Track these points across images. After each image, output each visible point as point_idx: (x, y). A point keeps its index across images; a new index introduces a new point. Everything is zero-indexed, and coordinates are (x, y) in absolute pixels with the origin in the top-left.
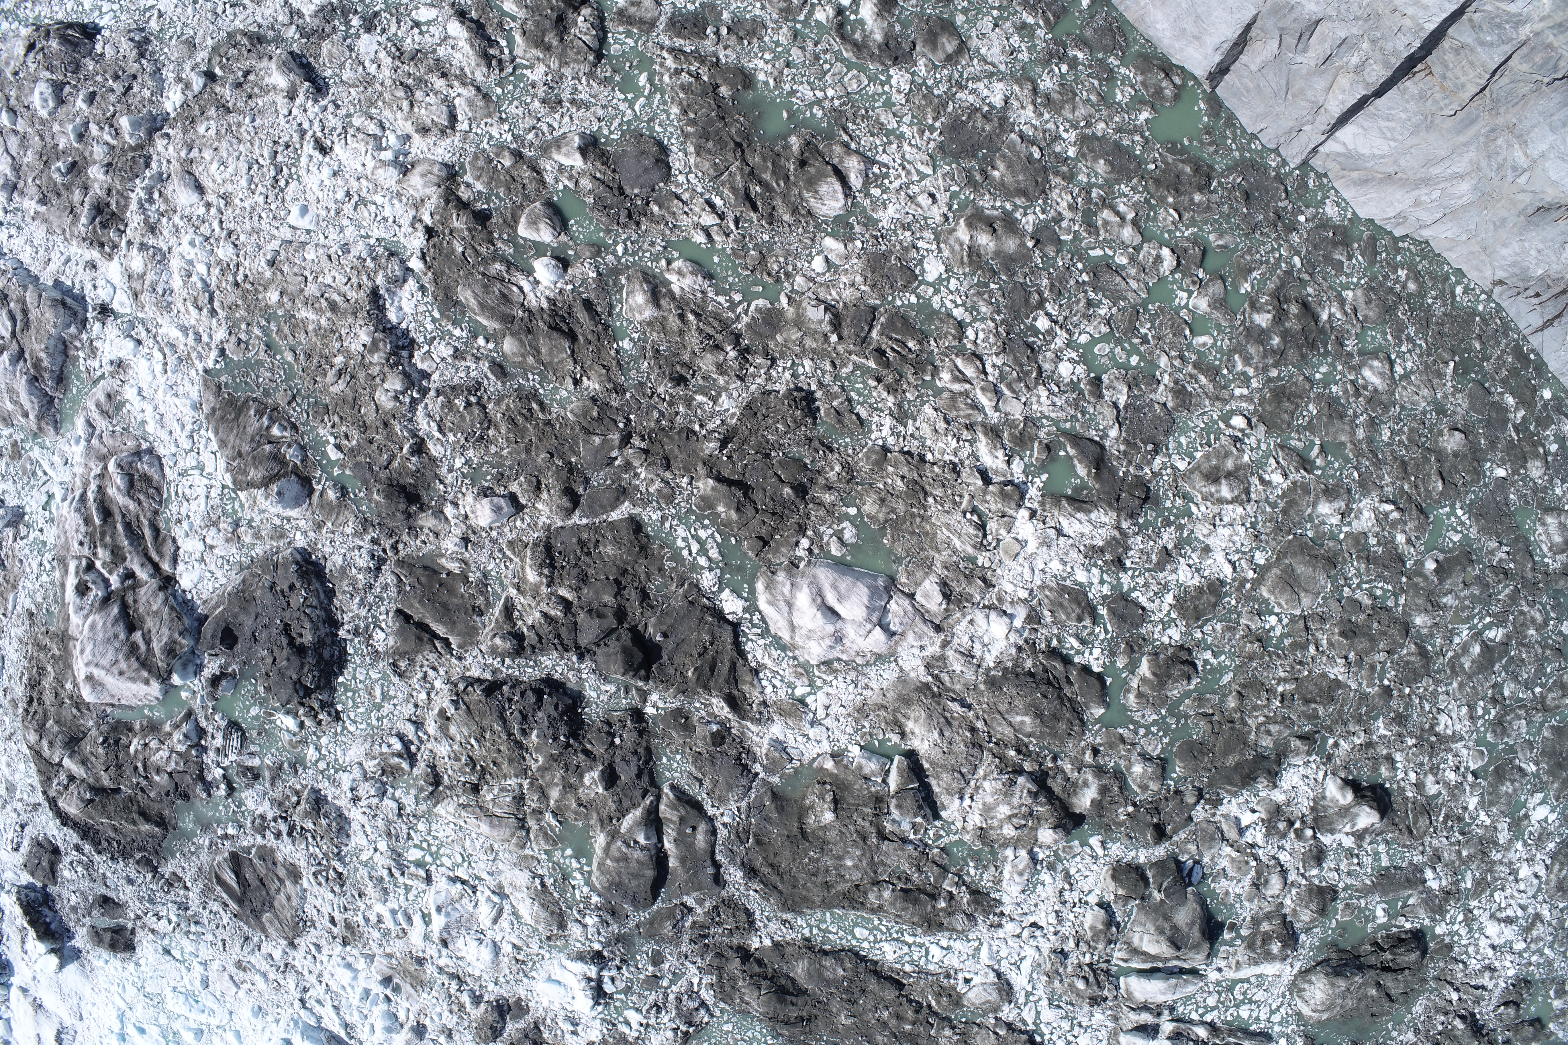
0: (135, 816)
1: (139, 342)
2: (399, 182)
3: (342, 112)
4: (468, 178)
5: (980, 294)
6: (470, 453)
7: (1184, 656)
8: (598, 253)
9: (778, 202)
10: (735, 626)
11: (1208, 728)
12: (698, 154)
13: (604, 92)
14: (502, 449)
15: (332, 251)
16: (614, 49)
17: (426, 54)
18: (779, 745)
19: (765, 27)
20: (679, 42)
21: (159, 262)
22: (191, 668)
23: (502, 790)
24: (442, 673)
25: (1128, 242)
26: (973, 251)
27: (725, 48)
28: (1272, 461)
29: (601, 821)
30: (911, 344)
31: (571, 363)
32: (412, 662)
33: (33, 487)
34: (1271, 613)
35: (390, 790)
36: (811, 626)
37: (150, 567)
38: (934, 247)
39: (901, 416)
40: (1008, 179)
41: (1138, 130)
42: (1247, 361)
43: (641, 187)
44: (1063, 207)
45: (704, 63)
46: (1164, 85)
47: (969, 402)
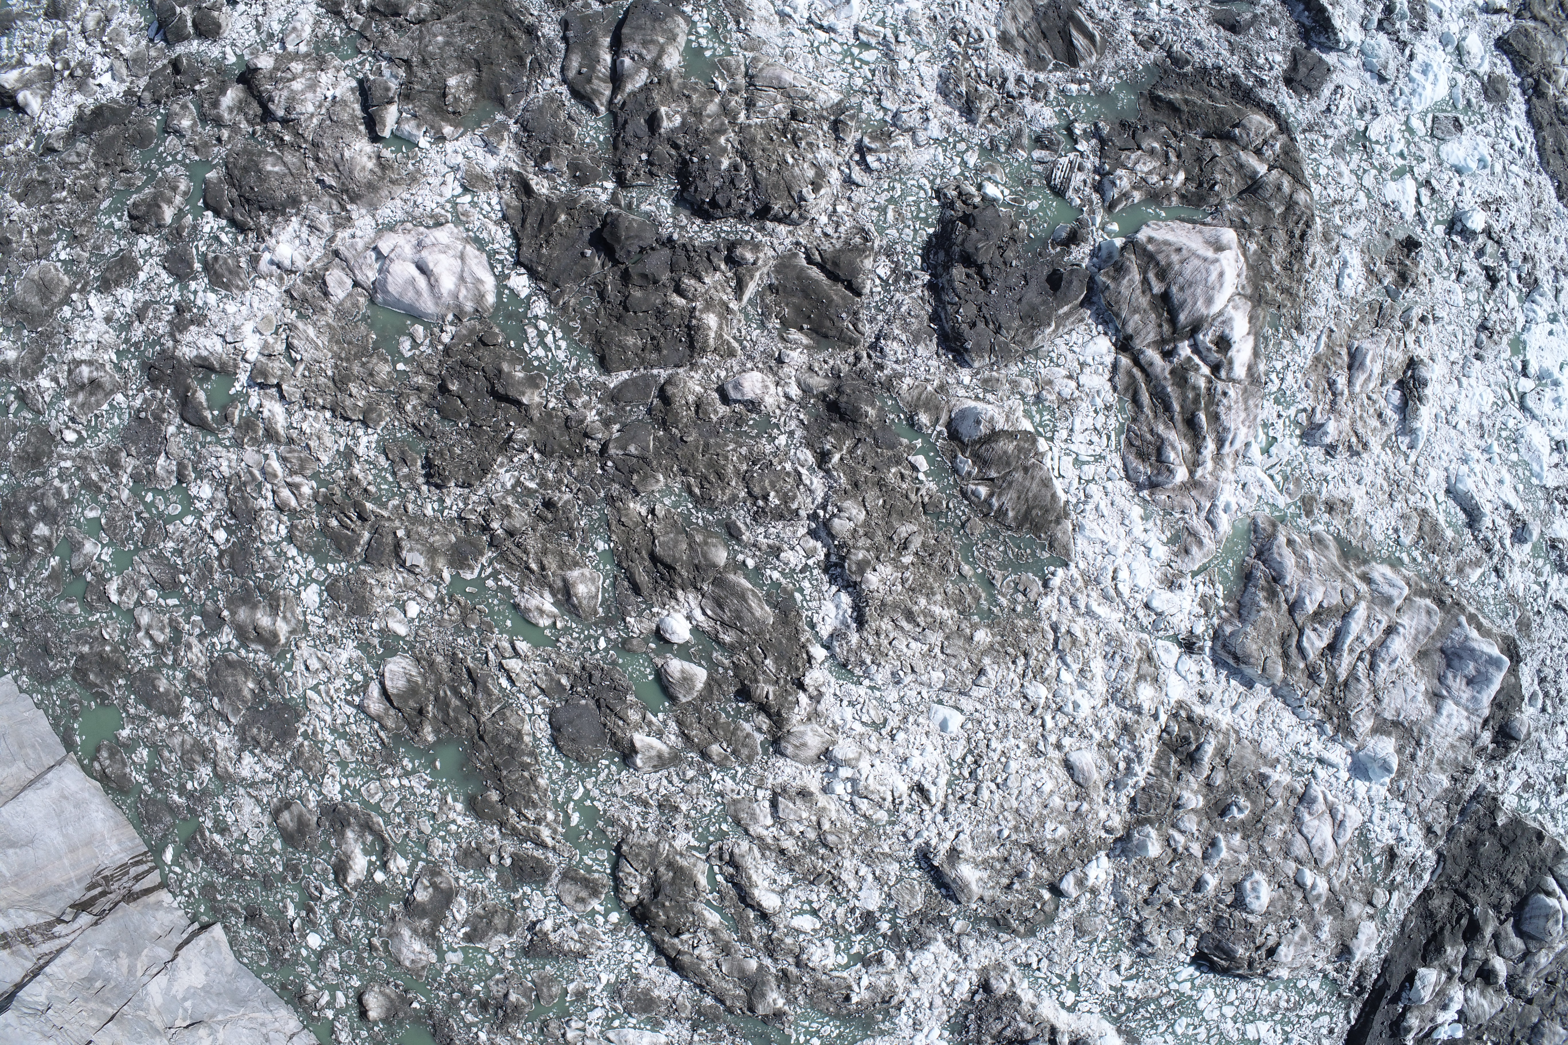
0: (1185, 108)
1: (1147, 606)
2: (834, 743)
3: (899, 829)
4: (759, 738)
5: (272, 568)
6: (769, 449)
7: (136, 224)
8: (625, 642)
9: (447, 676)
10: (518, 263)
11: (125, 160)
12: (519, 732)
13: (614, 811)
14: (734, 450)
15: (910, 677)
16: (603, 855)
18: (491, 149)
19: (455, 858)
20: (538, 854)
21: (1118, 690)
22: (1104, 253)
23: (765, 113)
24: (818, 231)
25: (145, 610)
26: (274, 610)
27: (493, 842)
28: (48, 400)
29: (669, 81)
30: (334, 523)
31: (655, 530)
32: (847, 243)
33: (1288, 463)
35: (888, 119)
36: (442, 256)
37: (1143, 362)
38: (309, 617)
39: (348, 455)
40: (241, 678)
41: (132, 719)
42: (58, 493)
43: (577, 706)
44: (196, 648)
45: (514, 828)
46: (108, 762)
47: (289, 465)
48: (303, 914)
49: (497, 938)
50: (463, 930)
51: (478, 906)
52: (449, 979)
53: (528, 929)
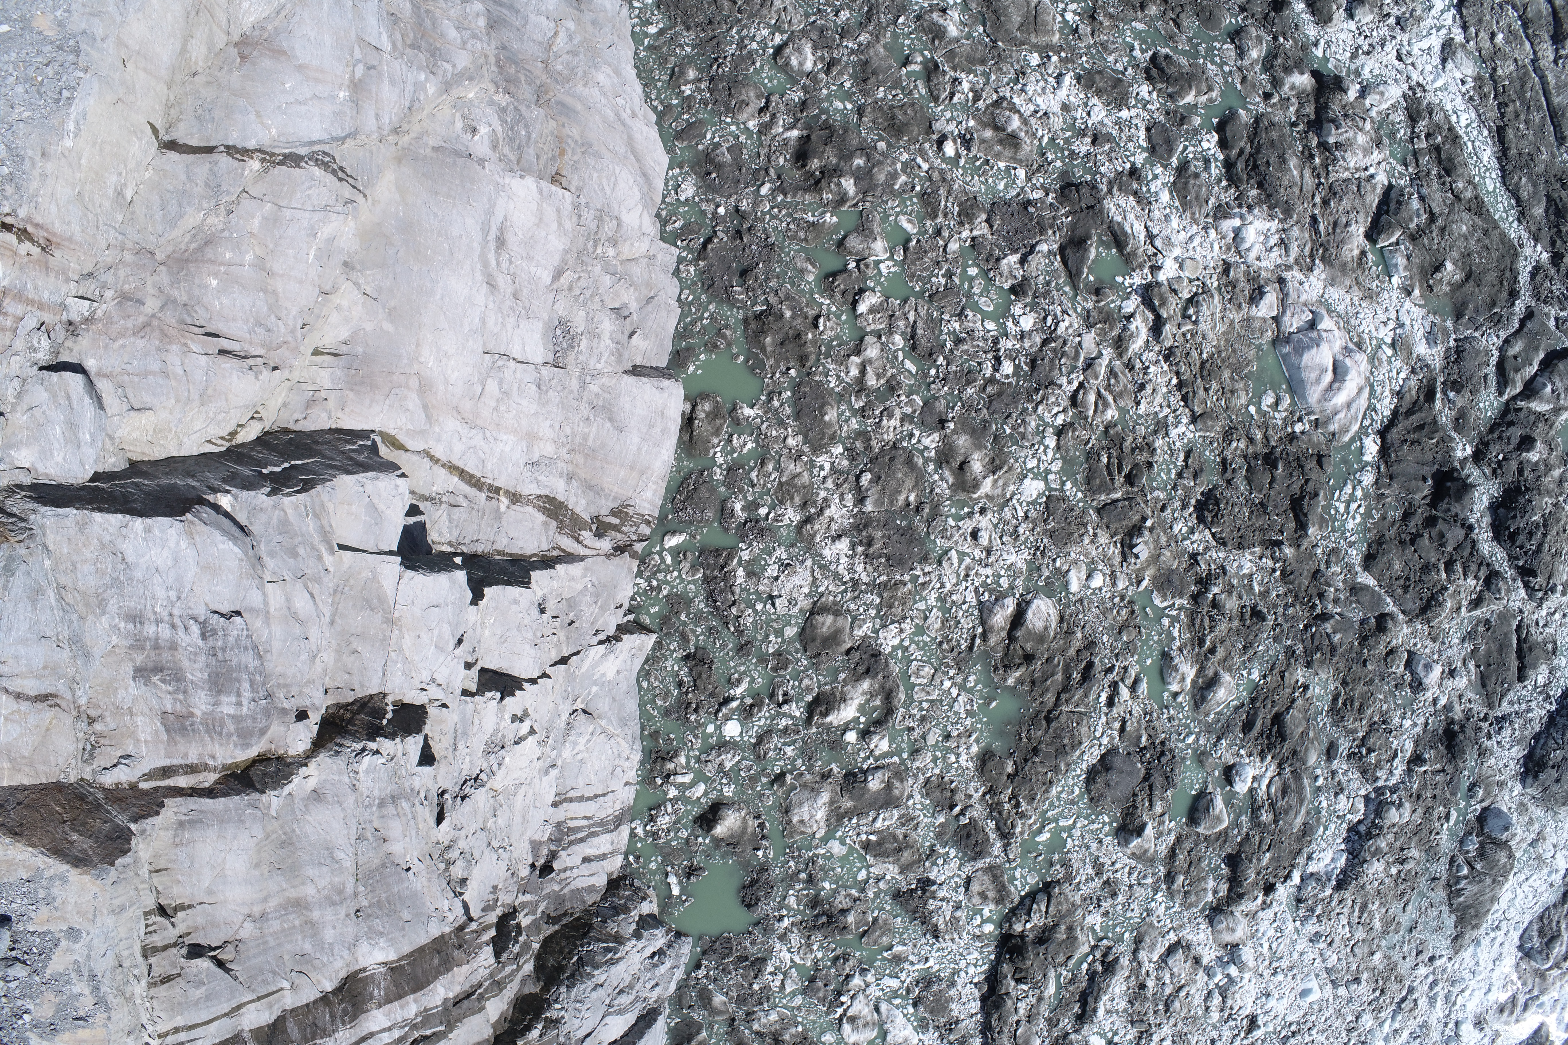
2: (1245, 945)
3: (1215, 1034)
4: (1209, 897)
5: (1023, 436)
7: (1154, 72)
8: (1203, 753)
9: (1072, 652)
10: (1383, 433)
11: (1182, 16)
12: (1081, 743)
14: (1381, 701)
15: (1323, 945)
16: (1032, 880)
17: (1130, 1015)
18: (1429, 339)
20: (993, 836)
24: (1536, 616)
25: (879, 346)
26: (994, 466)
27: (971, 796)
28: (955, 99)
30: (1105, 460)
31: (1296, 703)
32: (1543, 643)
34: (1065, 21)
36: (1356, 378)
40: (909, 484)
42: (894, 176)
43: (1134, 765)
45: (999, 804)
46: (702, 415)
47: (1112, 381)
49: (891, 867)
51: (903, 829)
52: (813, 860)
53: (919, 880)
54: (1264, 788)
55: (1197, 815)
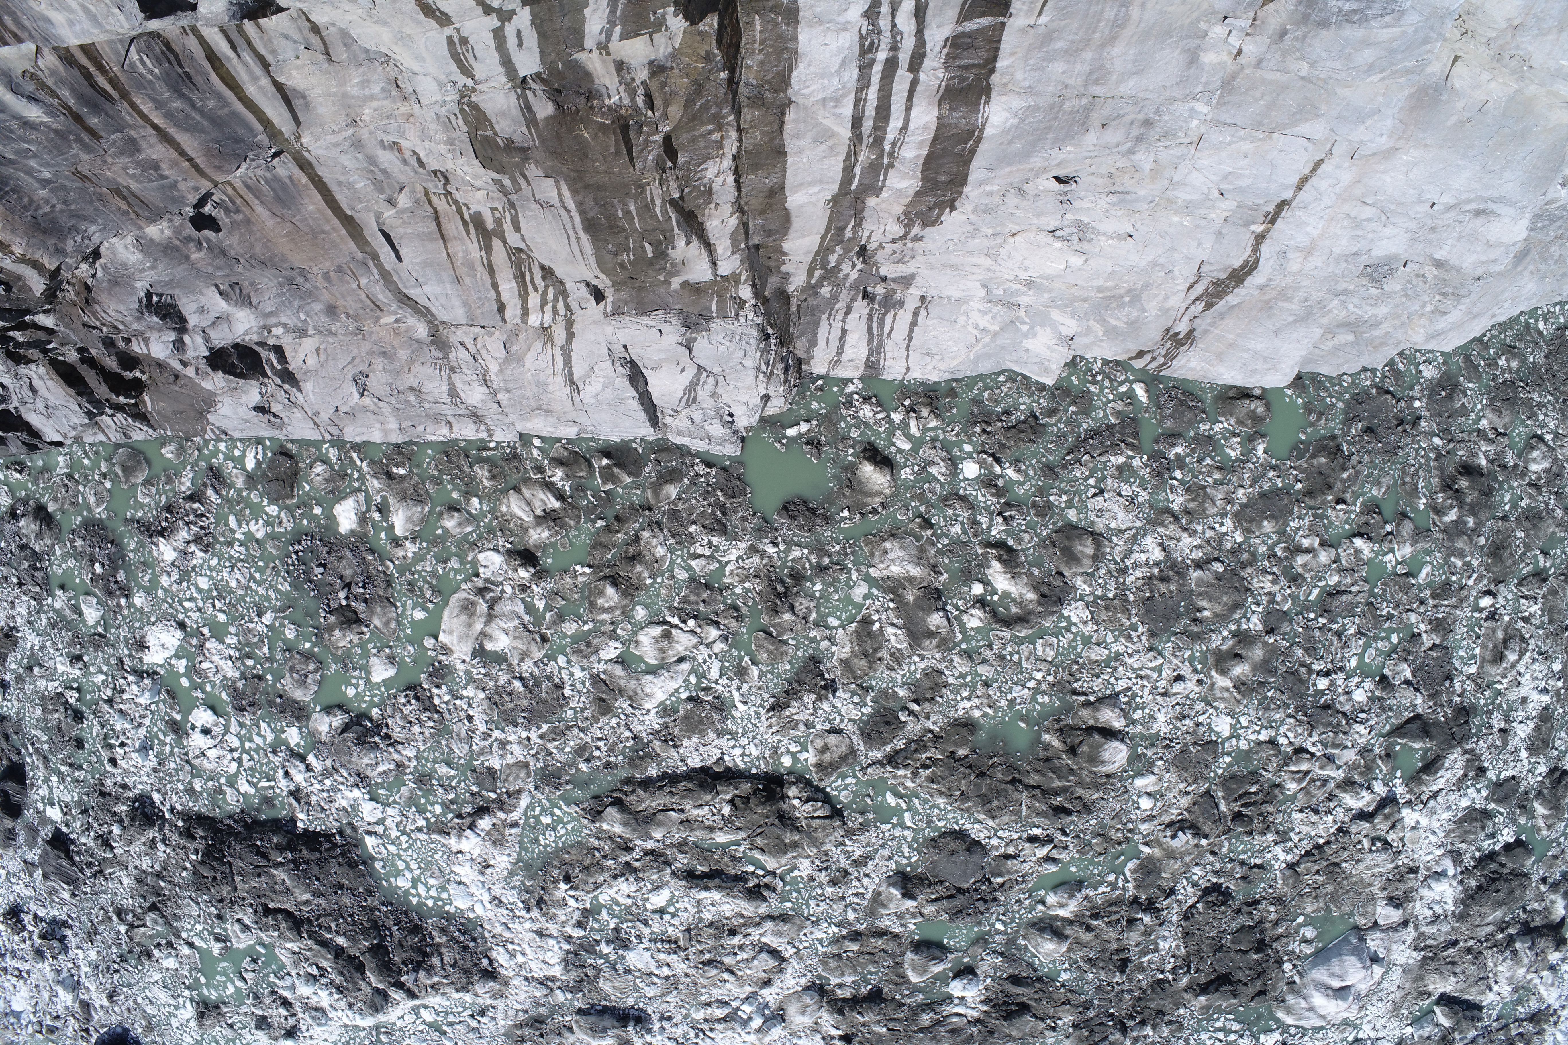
2: (784, 1028)
3: (678, 1018)
4: (834, 981)
5: (1267, 709)
8: (986, 942)
9: (1079, 792)
12: (994, 818)
13: (871, 835)
17: (697, 927)
19: (940, 672)
20: (888, 748)
26: (1240, 685)
27: (928, 718)
28: (1522, 601)
30: (1253, 790)
31: (1040, 1023)
36: (1337, 1010)
39: (1283, 837)
40: (1218, 609)
42: (1461, 555)
43: (973, 875)
44: (1268, 586)
45: (925, 748)
46: (1252, 407)
47: (1318, 783)
48: (1000, 483)
49: (847, 649)
50: (877, 625)
53: (833, 681)
54: (956, 1010)
55: (924, 949)
